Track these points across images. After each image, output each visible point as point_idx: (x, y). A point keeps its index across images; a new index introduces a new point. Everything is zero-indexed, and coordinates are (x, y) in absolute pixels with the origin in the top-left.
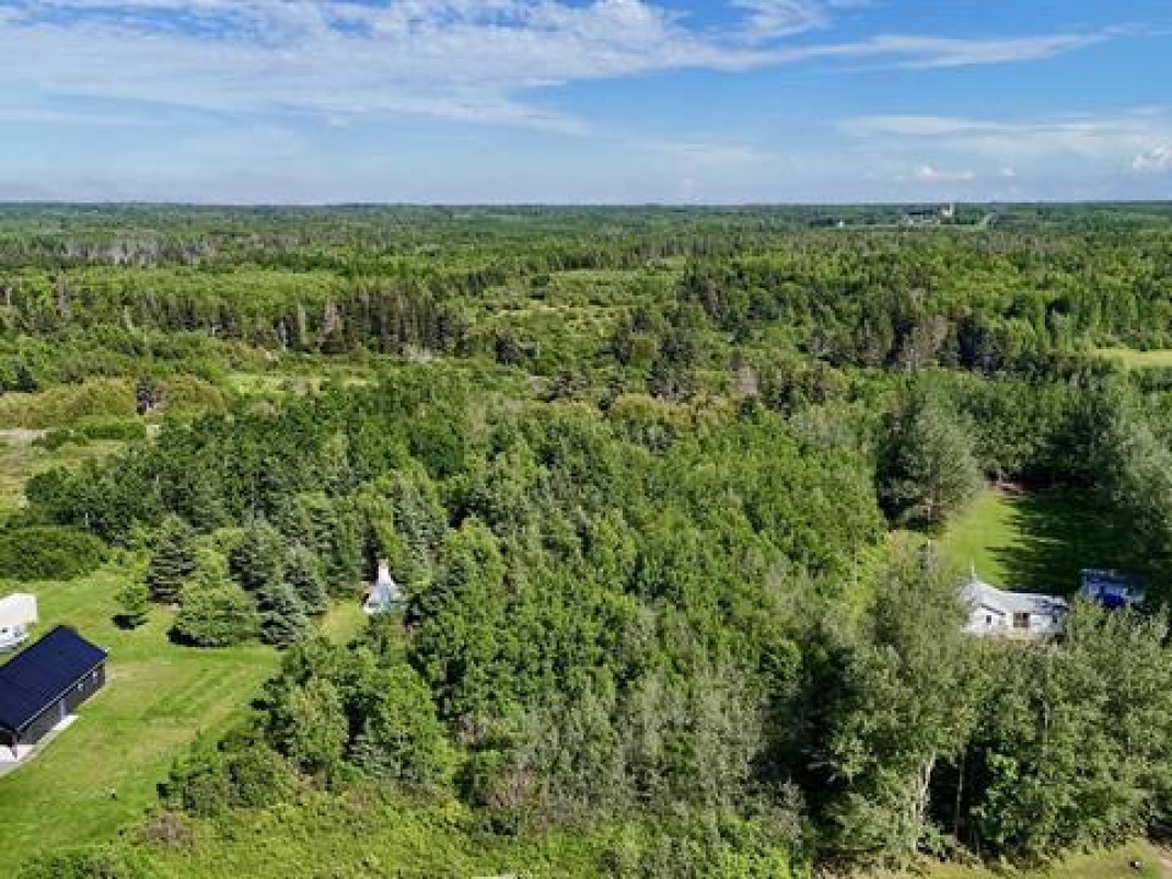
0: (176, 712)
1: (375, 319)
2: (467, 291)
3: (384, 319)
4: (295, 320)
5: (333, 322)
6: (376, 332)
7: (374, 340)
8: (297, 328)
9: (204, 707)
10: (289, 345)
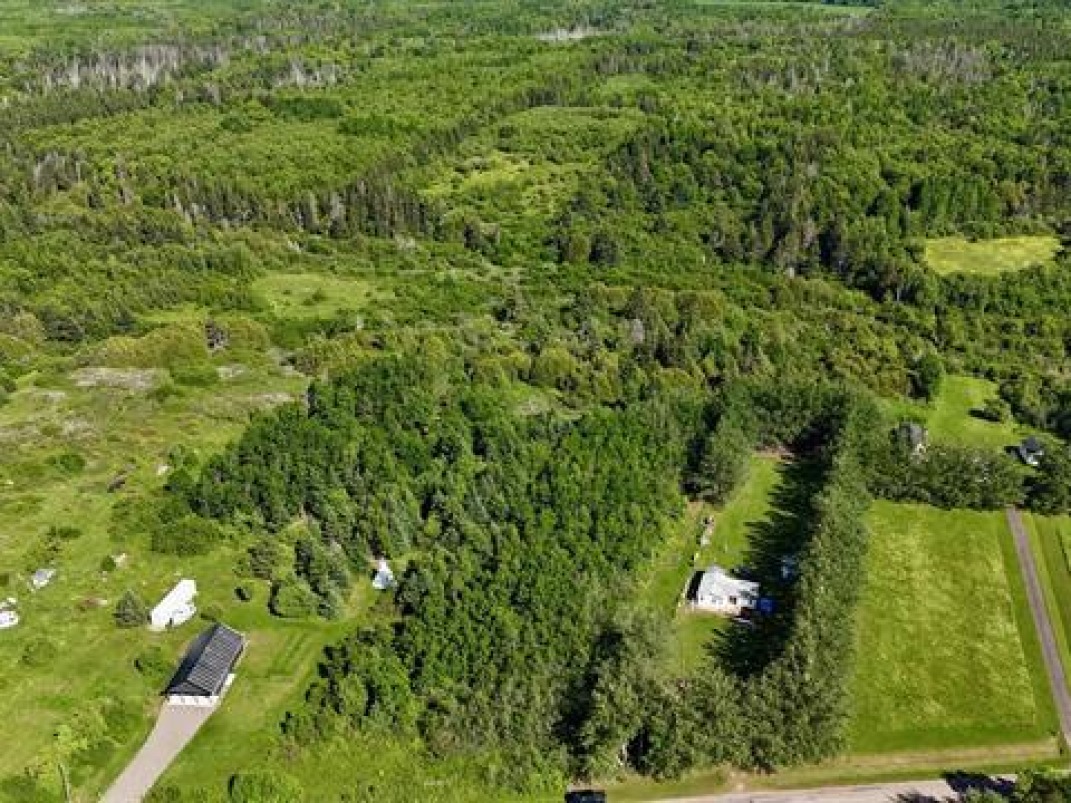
0: (282, 672)
1: (370, 207)
2: (445, 150)
3: (378, 208)
4: (308, 206)
5: (338, 210)
6: (371, 218)
7: (370, 224)
8: (310, 212)
9: (296, 667)
10: (304, 227)
